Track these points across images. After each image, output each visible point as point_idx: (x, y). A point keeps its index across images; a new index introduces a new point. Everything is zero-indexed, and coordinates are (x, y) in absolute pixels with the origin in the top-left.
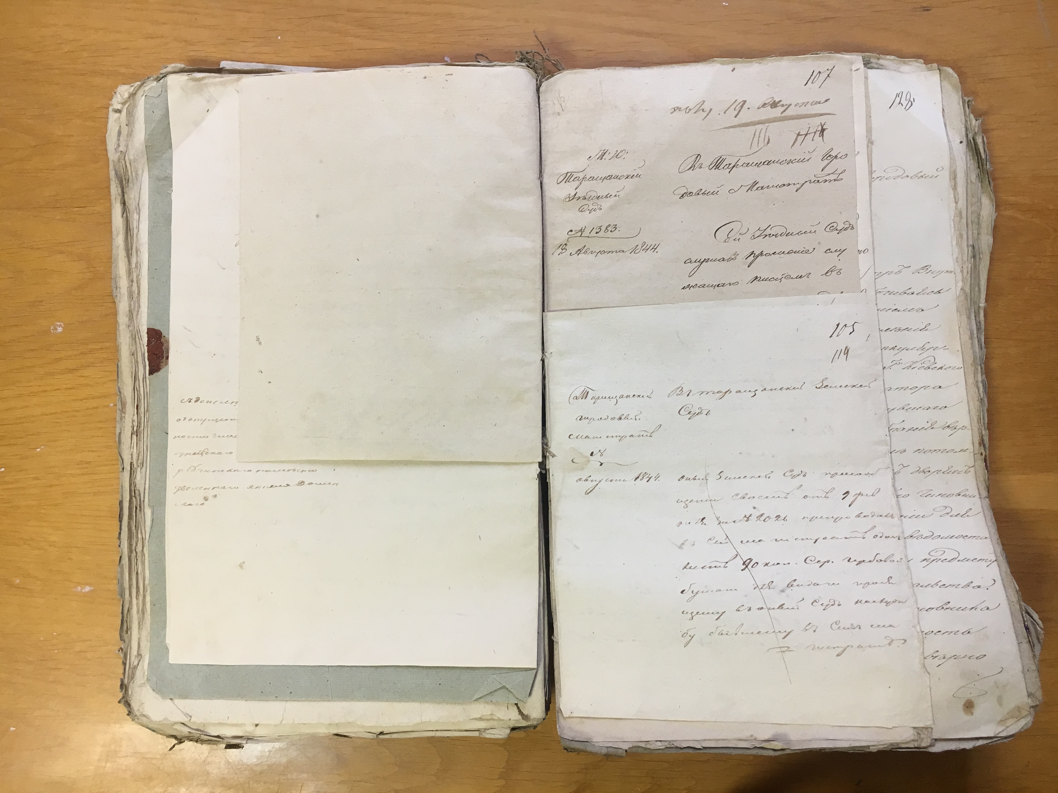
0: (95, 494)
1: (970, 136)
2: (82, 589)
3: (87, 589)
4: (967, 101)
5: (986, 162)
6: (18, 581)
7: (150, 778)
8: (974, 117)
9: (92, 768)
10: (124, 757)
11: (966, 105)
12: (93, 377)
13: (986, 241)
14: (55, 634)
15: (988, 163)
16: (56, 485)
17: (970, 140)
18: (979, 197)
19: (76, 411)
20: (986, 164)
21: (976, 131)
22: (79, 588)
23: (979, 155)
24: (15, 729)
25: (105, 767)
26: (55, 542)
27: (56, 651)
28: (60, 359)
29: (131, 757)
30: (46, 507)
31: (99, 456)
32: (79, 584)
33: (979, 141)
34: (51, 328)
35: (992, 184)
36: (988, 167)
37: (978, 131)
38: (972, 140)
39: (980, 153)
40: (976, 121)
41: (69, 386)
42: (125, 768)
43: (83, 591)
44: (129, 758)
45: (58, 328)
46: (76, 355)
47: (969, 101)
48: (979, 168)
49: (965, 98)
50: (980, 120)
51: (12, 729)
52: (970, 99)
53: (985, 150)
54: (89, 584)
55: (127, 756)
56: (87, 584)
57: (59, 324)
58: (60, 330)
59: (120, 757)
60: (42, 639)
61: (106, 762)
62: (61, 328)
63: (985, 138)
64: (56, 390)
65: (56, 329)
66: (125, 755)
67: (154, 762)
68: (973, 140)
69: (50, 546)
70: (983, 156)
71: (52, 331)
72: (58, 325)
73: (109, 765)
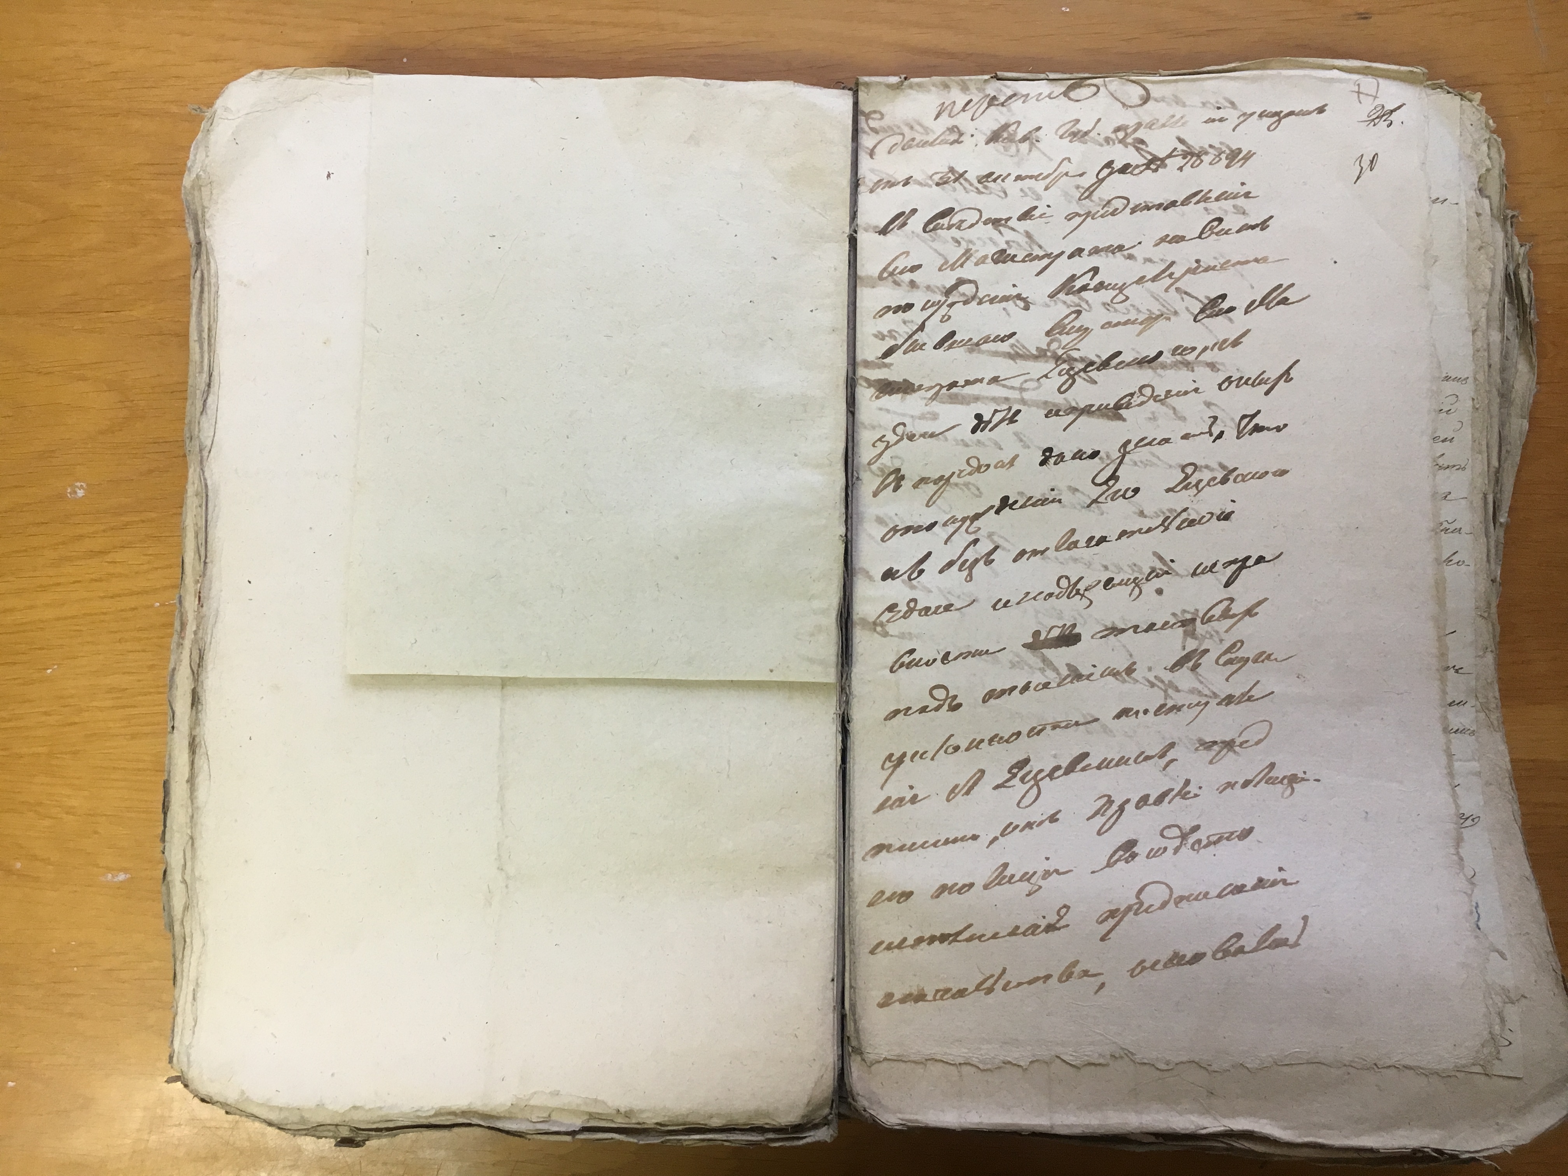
0: (134, 736)
1: (1511, 268)
2: (113, 877)
3: (122, 877)
4: (1510, 216)
5: (1530, 309)
6: (18, 865)
7: (215, 1158)
8: (1519, 241)
9: (129, 1141)
10: (176, 1126)
11: (1509, 222)
12: (130, 563)
13: (1519, 426)
14: (73, 943)
15: (1532, 311)
16: (76, 723)
17: (1509, 274)
18: (1514, 361)
19: (104, 614)
20: (1530, 312)
21: (1520, 261)
22: (110, 875)
23: (1520, 297)
24: (14, 1083)
25: (148, 1140)
26: (74, 807)
27: (75, 969)
28: (81, 537)
29: (186, 1125)
30: (58, 756)
31: (139, 681)
32: (109, 869)
33: (1523, 276)
34: (69, 491)
35: (1535, 343)
36: (1532, 316)
37: (1523, 262)
38: (1512, 274)
39: (1522, 296)
40: (1521, 246)
41: (93, 576)
42: (177, 1142)
43: (115, 880)
44: (182, 1127)
45: (79, 491)
46: (104, 531)
47: (1513, 217)
48: (1518, 316)
49: (1508, 211)
50: (1527, 246)
51: (11, 1084)
52: (1515, 213)
53: (1529, 292)
54: (125, 870)
55: (180, 1125)
56: (121, 870)
57: (78, 484)
58: (80, 493)
59: (169, 1126)
60: (54, 950)
61: (150, 1133)
62: (82, 491)
63: (1532, 274)
64: (74, 582)
65: (76, 493)
66: (177, 1123)
67: (220, 1133)
68: (1515, 274)
69: (67, 813)
70: (1527, 301)
71: (69, 495)
72: (77, 487)
73: (153, 1138)
